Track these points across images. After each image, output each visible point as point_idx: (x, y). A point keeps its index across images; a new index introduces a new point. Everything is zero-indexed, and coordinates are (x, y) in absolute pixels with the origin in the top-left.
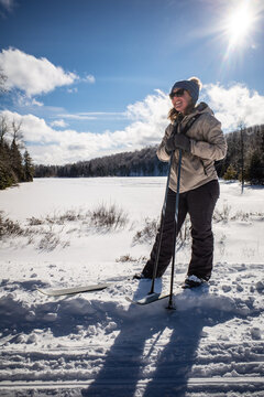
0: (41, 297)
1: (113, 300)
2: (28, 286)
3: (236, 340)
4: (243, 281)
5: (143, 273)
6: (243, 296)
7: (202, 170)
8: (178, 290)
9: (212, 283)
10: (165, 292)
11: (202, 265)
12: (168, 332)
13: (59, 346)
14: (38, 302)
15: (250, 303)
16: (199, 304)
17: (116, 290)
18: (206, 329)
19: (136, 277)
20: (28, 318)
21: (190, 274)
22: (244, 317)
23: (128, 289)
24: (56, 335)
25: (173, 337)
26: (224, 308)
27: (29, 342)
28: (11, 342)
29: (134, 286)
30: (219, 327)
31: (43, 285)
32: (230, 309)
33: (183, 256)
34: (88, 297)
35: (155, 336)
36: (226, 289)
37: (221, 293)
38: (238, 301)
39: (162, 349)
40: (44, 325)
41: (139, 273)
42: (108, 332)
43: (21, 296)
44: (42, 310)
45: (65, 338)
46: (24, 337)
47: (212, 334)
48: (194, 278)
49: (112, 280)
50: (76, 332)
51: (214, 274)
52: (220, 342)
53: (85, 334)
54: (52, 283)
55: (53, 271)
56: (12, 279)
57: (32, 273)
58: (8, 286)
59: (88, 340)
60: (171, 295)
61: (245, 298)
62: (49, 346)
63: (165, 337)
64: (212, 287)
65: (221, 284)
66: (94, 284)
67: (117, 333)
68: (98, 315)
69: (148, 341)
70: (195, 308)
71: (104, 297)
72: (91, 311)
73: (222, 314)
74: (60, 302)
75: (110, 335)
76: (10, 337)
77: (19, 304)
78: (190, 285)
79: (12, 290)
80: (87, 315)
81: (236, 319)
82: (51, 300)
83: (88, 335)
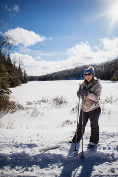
0: (36, 151)
1: (61, 153)
2: (30, 146)
3: (105, 173)
5: (73, 140)
6: (110, 152)
7: (94, 104)
8: (85, 149)
9: (99, 145)
10: (80, 151)
12: (81, 167)
13: (42, 173)
14: (34, 154)
15: (112, 155)
16: (93, 156)
17: (62, 149)
18: (95, 167)
19: (70, 142)
20: (31, 160)
22: (110, 162)
23: (67, 148)
24: (41, 168)
25: (82, 170)
26: (102, 157)
27: (32, 171)
28: (25, 170)
29: (69, 147)
30: (100, 166)
31: (35, 145)
32: (105, 158)
34: (52, 152)
35: (76, 170)
36: (104, 149)
37: (102, 151)
38: (108, 154)
39: (78, 176)
40: (36, 163)
41: (71, 139)
42: (59, 167)
43: (28, 151)
44: (36, 157)
45: (44, 169)
46: (30, 169)
47: (97, 169)
48: (92, 143)
49: (61, 143)
50: (48, 167)
51: (100, 140)
52: (99, 174)
54: (38, 145)
55: (39, 138)
56: (24, 143)
57: (31, 139)
58: (23, 146)
59: (52, 170)
60: (82, 152)
62: (39, 173)
63: (79, 170)
64: (99, 147)
65: (102, 146)
66: (54, 145)
67: (62, 168)
68: (56, 159)
69: (73, 172)
70: (91, 157)
71: (57, 152)
72: (53, 158)
73: (101, 160)
74: (42, 154)
75: (60, 168)
76: (25, 168)
77: (27, 155)
78: (90, 147)
79: (24, 148)
80: (51, 159)
81: (107, 162)
82: (39, 153)
83: (52, 168)
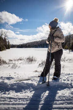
0: (12, 82)
1: (32, 83)
2: (9, 78)
3: (67, 95)
4: (69, 78)
5: (41, 75)
6: (69, 82)
8: (50, 80)
9: (60, 78)
10: (47, 81)
11: (57, 73)
12: (47, 92)
13: (17, 95)
14: (11, 83)
15: (71, 84)
16: (56, 84)
17: (33, 80)
18: (58, 91)
19: (39, 76)
20: (8, 87)
21: (54, 76)
22: (69, 88)
23: (37, 80)
24: (16, 92)
25: (49, 93)
26: (63, 86)
27: (9, 94)
28: (3, 94)
29: (38, 79)
30: (62, 91)
31: (12, 78)
32: (65, 86)
33: (52, 71)
34: (25, 82)
35: (44, 93)
37: (63, 81)
38: (68, 84)
39: (46, 97)
40: (13, 89)
41: (40, 75)
42: (31, 92)
43: (6, 81)
44: (12, 85)
45: (19, 93)
46: (7, 93)
47: (60, 93)
48: (55, 77)
49: (32, 77)
50: (22, 91)
51: (61, 76)
52: (62, 95)
53: (24, 92)
54: (15, 78)
55: (15, 74)
56: (4, 76)
57: (10, 75)
58: (3, 78)
59: (25, 94)
60: (49, 82)
61: (70, 83)
62: (14, 95)
63: (47, 93)
64: (60, 80)
65: (63, 79)
66: (27, 78)
67: (33, 92)
68: (28, 87)
69: (42, 94)
70: (56, 85)
71: (30, 82)
72: (26, 86)
73: (63, 87)
74: (17, 83)
75: (31, 93)
76: (3, 93)
77: (6, 83)
78: (54, 79)
79: (4, 79)
81: (67, 89)
82: (15, 82)
83: (25, 92)
